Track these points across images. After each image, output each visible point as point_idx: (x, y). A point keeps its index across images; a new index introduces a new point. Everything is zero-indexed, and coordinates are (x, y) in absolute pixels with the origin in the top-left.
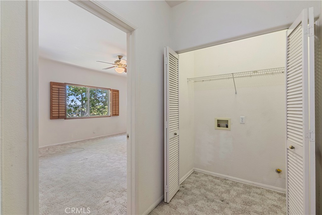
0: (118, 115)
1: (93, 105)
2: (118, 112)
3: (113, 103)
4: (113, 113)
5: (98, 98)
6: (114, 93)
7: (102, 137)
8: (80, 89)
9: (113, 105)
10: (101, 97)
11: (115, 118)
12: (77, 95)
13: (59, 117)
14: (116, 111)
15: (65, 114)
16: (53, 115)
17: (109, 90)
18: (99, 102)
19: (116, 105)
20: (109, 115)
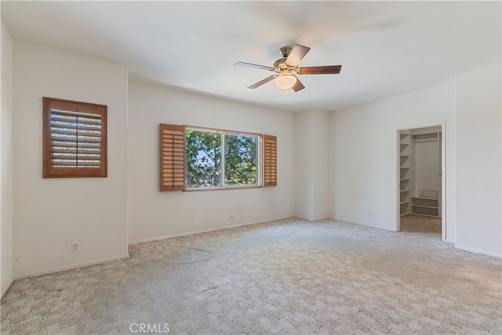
0: (275, 184)
1: (233, 167)
2: (276, 179)
3: (267, 161)
4: (267, 181)
5: (240, 155)
6: (267, 141)
7: (245, 226)
8: (212, 140)
9: (267, 164)
10: (244, 152)
11: (271, 190)
12: (209, 149)
13: (173, 188)
14: (271, 176)
15: (183, 181)
16: (165, 184)
17: (259, 137)
18: (241, 161)
19: (270, 166)
20: (259, 184)
